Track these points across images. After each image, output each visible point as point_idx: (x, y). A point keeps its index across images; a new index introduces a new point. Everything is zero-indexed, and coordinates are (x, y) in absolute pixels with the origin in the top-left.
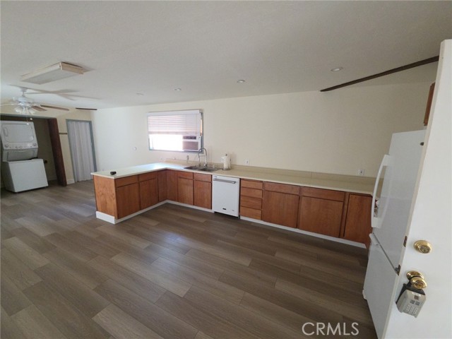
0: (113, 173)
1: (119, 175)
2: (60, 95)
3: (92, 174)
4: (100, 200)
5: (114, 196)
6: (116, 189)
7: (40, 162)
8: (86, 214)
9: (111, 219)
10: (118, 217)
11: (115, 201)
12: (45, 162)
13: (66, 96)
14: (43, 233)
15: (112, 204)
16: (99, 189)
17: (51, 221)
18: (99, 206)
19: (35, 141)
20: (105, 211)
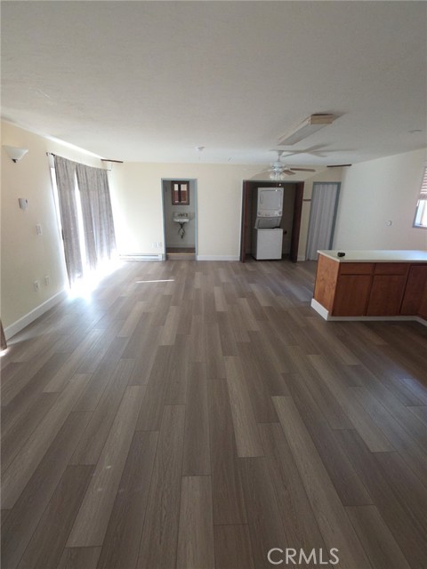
0: (341, 255)
1: (347, 258)
2: (312, 153)
3: (318, 251)
4: (319, 285)
5: (334, 285)
6: (338, 277)
7: (280, 232)
8: (302, 298)
9: (324, 313)
10: (333, 313)
11: (333, 292)
12: (285, 233)
13: (316, 153)
14: (264, 303)
15: (330, 294)
16: (321, 272)
17: (273, 294)
18: (316, 292)
19: (281, 210)
20: (321, 301)
